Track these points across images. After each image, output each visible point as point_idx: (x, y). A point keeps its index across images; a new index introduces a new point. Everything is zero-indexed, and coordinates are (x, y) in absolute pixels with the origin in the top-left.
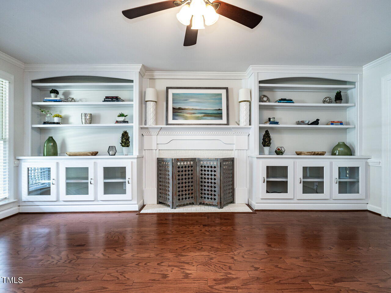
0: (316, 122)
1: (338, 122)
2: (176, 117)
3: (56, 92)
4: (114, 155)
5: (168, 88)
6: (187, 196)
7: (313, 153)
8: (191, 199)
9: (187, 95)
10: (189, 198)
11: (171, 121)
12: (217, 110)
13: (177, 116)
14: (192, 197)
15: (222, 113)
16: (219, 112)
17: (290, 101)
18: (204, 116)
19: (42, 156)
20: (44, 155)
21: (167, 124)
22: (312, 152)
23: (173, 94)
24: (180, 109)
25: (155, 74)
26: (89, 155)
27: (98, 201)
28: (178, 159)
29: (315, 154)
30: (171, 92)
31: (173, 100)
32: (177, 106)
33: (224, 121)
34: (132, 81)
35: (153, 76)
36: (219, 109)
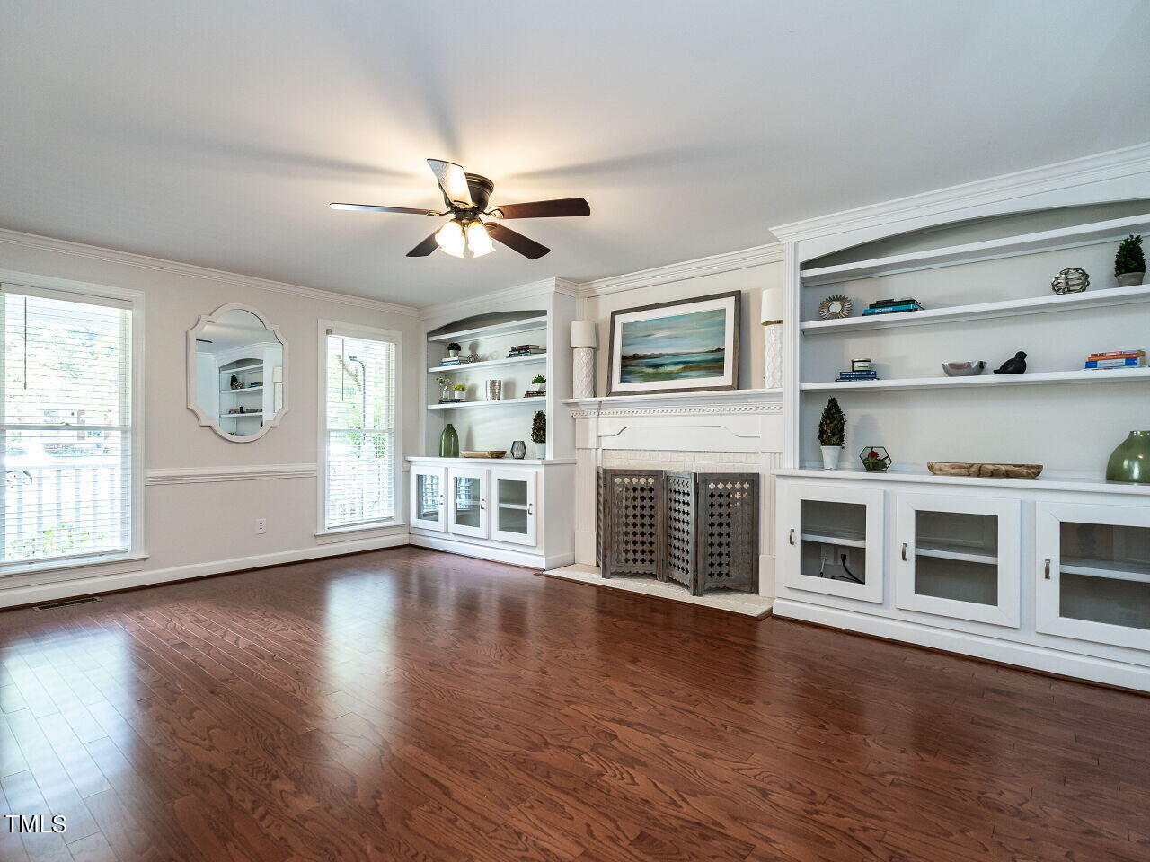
0: (1017, 364)
1: (1120, 355)
2: (628, 377)
3: (455, 347)
4: (522, 458)
5: (614, 314)
6: (639, 556)
7: (973, 469)
8: (648, 563)
9: (655, 322)
10: (643, 561)
11: (617, 386)
12: (713, 351)
13: (630, 373)
14: (651, 561)
15: (723, 360)
16: (717, 356)
17: (909, 304)
18: (684, 370)
19: (436, 456)
20: (440, 456)
21: (610, 394)
22: (972, 465)
23: (624, 326)
24: (635, 357)
25: (595, 285)
26: (487, 457)
27: (492, 541)
28: (615, 471)
29: (981, 472)
30: (620, 320)
31: (624, 338)
32: (630, 351)
33: (727, 378)
34: (544, 313)
35: (592, 290)
36: (719, 350)
